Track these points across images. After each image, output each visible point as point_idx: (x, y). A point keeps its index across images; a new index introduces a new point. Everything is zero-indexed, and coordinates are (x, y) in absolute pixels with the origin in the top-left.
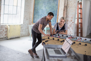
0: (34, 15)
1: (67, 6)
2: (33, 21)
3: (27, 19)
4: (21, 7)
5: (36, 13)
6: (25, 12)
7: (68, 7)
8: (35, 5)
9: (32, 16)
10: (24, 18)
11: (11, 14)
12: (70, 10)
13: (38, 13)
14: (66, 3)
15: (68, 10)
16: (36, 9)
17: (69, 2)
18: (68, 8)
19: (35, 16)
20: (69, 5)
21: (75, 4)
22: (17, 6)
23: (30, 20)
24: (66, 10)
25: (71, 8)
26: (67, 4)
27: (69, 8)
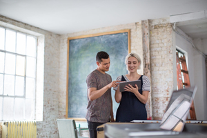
0: (69, 97)
1: (151, 64)
2: (69, 112)
3: (53, 109)
4: (36, 79)
5: (73, 91)
6: (45, 90)
7: (153, 65)
8: (70, 71)
9: (64, 100)
10: (44, 106)
11: (11, 97)
12: (160, 72)
13: (79, 91)
14: (149, 57)
15: (154, 72)
16: (73, 81)
17: (154, 53)
18: (155, 69)
19: (73, 99)
20: (155, 61)
21: (171, 56)
22: (25, 77)
23: (61, 110)
24: (149, 73)
25: (161, 68)
26: (150, 59)
27: (157, 68)
